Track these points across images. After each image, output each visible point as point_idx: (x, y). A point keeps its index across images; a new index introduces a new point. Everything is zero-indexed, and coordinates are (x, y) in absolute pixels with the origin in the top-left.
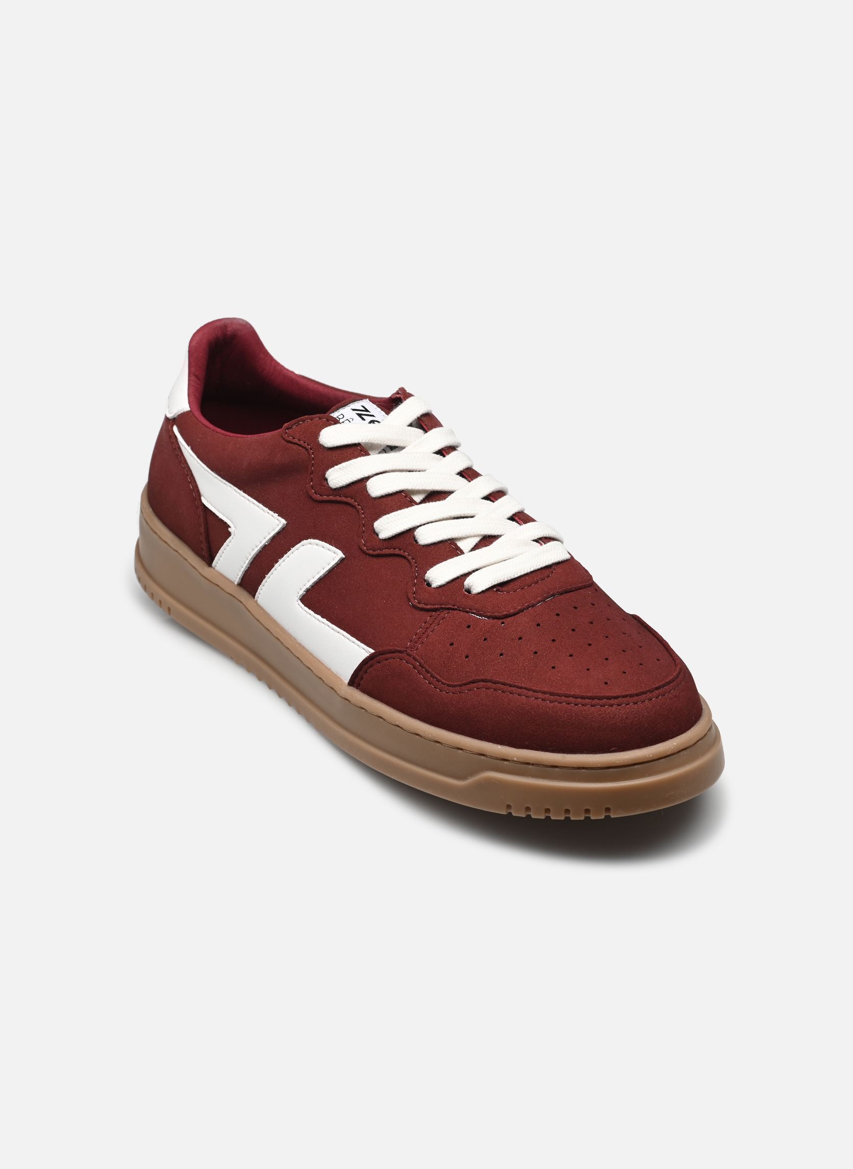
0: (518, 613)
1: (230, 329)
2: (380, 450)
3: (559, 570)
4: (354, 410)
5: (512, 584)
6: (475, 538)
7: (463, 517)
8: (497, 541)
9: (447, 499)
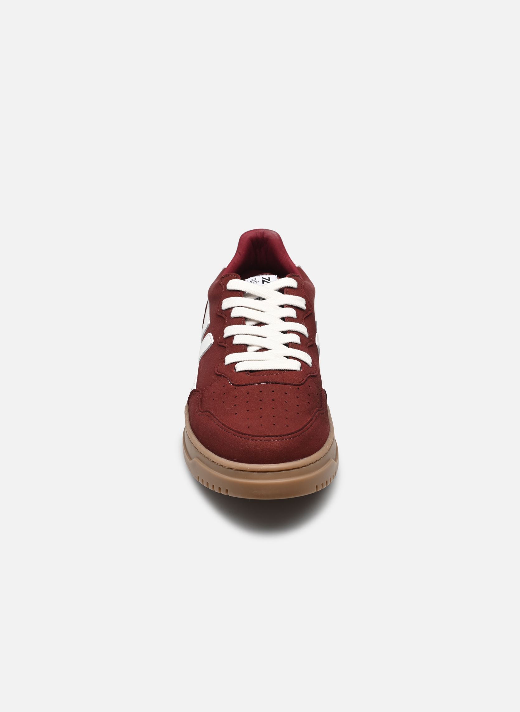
0: (245, 386)
1: (266, 235)
2: (255, 298)
3: (286, 373)
4: (263, 278)
5: (257, 373)
6: (258, 347)
7: (261, 337)
8: (266, 351)
9: (262, 327)
